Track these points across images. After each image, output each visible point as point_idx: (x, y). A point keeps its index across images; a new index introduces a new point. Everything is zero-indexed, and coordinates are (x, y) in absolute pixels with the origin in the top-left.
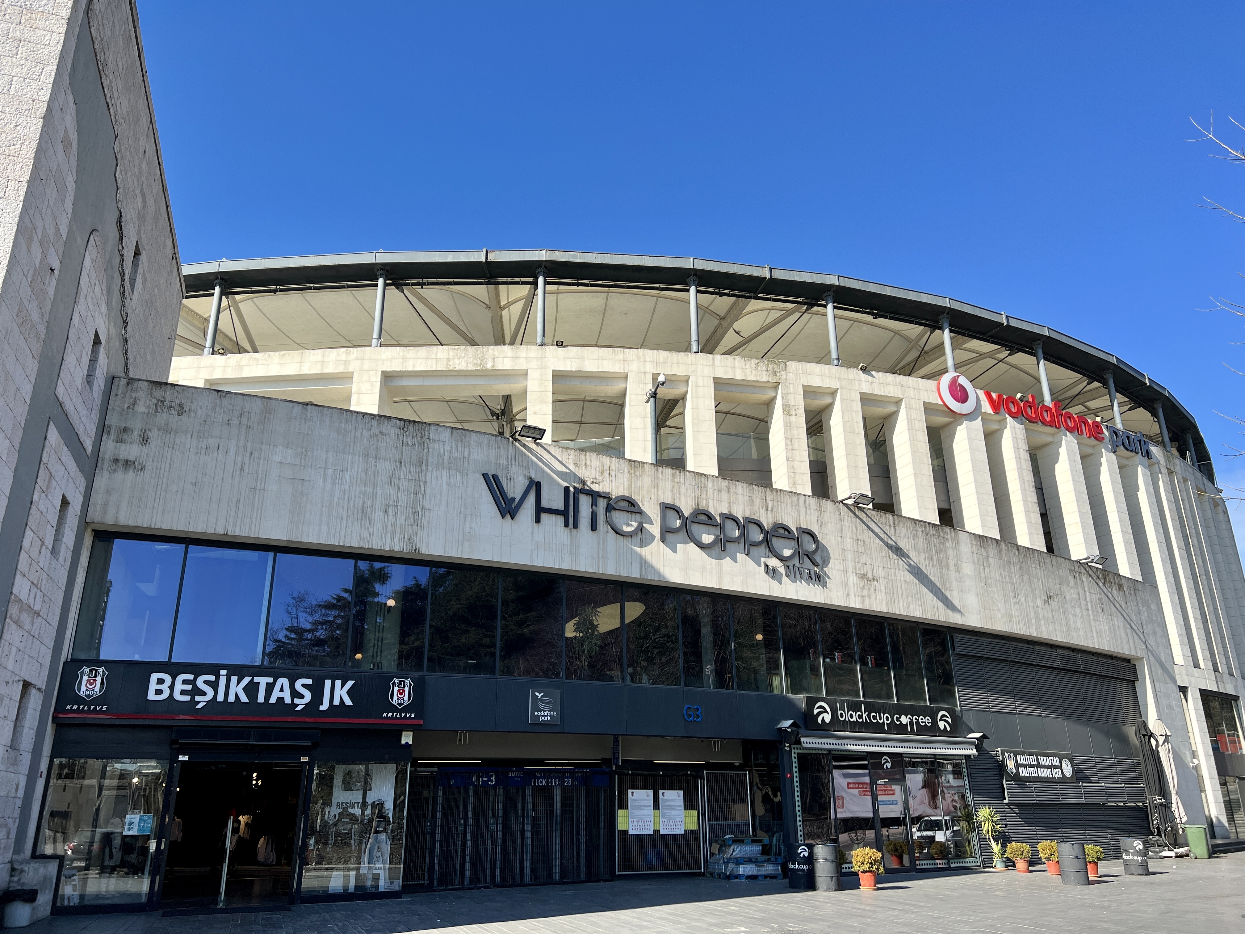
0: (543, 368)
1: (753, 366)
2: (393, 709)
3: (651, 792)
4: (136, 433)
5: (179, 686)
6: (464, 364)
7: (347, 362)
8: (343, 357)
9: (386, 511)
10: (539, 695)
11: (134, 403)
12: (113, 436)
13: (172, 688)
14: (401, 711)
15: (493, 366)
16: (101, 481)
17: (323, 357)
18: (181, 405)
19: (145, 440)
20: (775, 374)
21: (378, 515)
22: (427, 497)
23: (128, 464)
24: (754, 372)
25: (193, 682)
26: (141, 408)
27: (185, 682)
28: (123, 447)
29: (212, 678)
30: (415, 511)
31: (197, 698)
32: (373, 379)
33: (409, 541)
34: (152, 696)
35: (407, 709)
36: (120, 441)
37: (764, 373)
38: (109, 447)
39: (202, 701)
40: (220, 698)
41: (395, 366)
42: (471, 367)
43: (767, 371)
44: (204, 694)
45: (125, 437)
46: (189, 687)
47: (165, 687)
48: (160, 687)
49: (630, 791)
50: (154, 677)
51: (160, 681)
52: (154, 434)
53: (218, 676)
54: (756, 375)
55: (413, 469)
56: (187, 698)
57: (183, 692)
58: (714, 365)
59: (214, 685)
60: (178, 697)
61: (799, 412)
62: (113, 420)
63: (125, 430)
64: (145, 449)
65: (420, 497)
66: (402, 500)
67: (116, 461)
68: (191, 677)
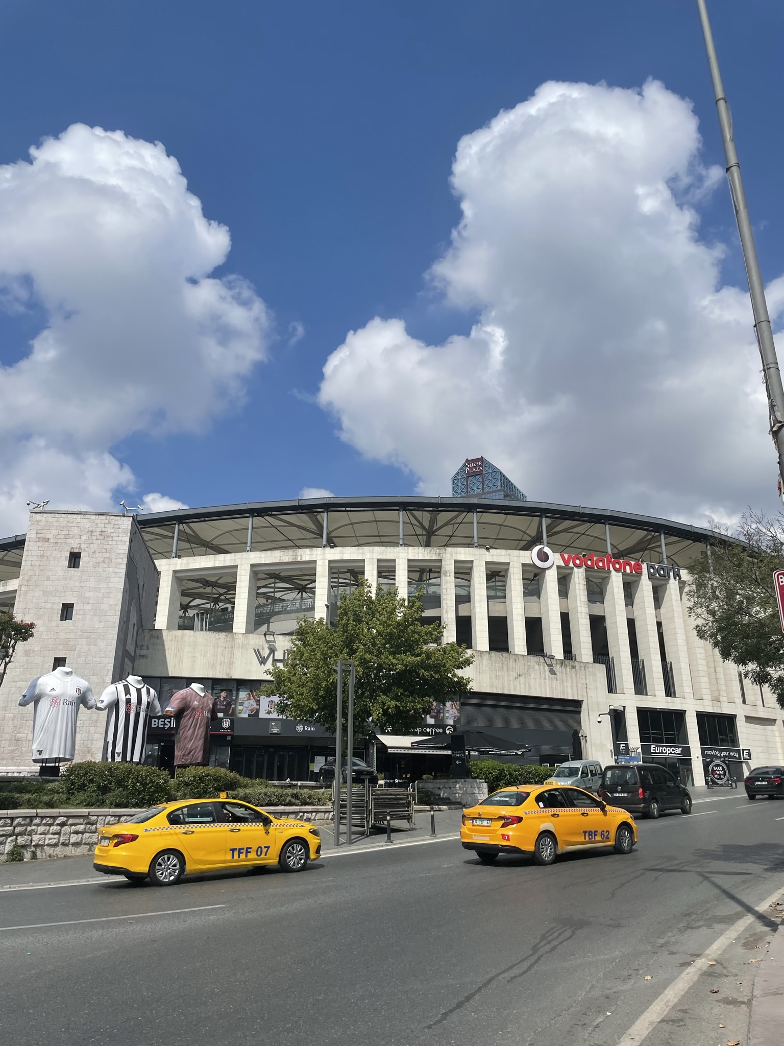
0: (324, 559)
1: (428, 551)
2: (224, 729)
3: (324, 757)
4: (145, 647)
5: (160, 723)
6: (287, 559)
7: (235, 560)
8: (233, 558)
9: (221, 665)
10: (273, 724)
11: (144, 637)
12: (139, 648)
13: (158, 723)
14: (226, 729)
15: (301, 559)
16: (136, 662)
17: (225, 558)
18: (158, 636)
19: (148, 649)
20: (439, 554)
21: (218, 666)
22: (234, 659)
23: (143, 656)
24: (429, 555)
25: (164, 722)
26: (146, 638)
27: (162, 721)
28: (142, 651)
29: (169, 720)
30: (230, 664)
31: (165, 726)
32: (247, 568)
33: (228, 674)
34: (153, 726)
35: (227, 729)
36: (141, 649)
37: (434, 555)
38: (138, 652)
39: (167, 727)
40: (172, 726)
41: (256, 561)
42: (291, 560)
43: (436, 554)
44: (167, 725)
45: (142, 648)
46: (163, 723)
47: (156, 723)
48: (155, 723)
49: (315, 757)
50: (153, 720)
51: (155, 721)
52: (150, 646)
53: (171, 720)
54: (430, 556)
55: (230, 649)
56: (162, 726)
57: (161, 725)
58: (408, 553)
59: (170, 722)
60: (160, 726)
61: (451, 574)
62: (139, 643)
63: (142, 646)
64: (148, 651)
65: (232, 659)
66: (226, 661)
67: (140, 656)
68: (163, 720)
